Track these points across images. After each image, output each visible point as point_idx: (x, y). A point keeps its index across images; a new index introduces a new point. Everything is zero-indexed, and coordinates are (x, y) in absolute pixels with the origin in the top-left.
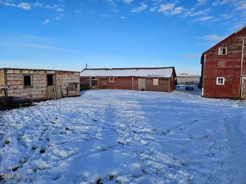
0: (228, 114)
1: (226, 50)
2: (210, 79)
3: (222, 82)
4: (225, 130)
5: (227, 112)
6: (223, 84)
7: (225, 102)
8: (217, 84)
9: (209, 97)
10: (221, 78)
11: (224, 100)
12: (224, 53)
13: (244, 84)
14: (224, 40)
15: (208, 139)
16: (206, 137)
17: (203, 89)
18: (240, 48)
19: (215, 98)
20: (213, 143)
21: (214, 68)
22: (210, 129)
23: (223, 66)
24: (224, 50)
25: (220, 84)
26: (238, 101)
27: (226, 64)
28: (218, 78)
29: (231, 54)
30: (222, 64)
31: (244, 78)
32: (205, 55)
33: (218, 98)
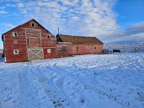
0: (21, 70)
1: (17, 34)
2: (9, 51)
3: (17, 53)
4: (18, 80)
5: (20, 70)
6: (18, 53)
7: (20, 64)
8: (14, 54)
9: (10, 63)
10: (16, 50)
11: (19, 63)
12: (16, 35)
13: (29, 53)
14: (15, 28)
15: (8, 89)
16: (6, 89)
17: (5, 58)
18: (24, 34)
19: (14, 62)
20: (10, 91)
21: (11, 44)
22: (9, 83)
23: (16, 43)
24: (16, 34)
25: (16, 54)
26: (27, 62)
27: (18, 42)
28: (14, 50)
29: (20, 36)
30: (16, 42)
31: (29, 50)
32: (4, 36)
33: (16, 62)
